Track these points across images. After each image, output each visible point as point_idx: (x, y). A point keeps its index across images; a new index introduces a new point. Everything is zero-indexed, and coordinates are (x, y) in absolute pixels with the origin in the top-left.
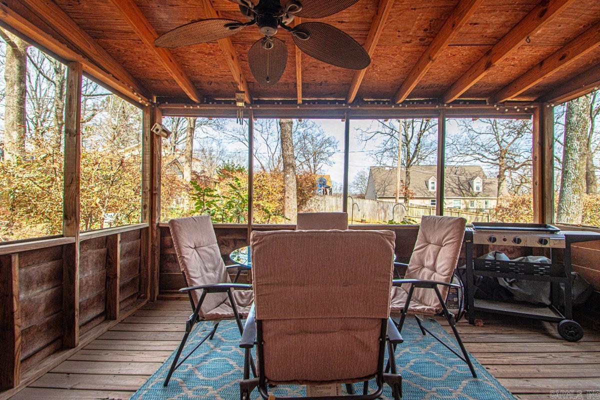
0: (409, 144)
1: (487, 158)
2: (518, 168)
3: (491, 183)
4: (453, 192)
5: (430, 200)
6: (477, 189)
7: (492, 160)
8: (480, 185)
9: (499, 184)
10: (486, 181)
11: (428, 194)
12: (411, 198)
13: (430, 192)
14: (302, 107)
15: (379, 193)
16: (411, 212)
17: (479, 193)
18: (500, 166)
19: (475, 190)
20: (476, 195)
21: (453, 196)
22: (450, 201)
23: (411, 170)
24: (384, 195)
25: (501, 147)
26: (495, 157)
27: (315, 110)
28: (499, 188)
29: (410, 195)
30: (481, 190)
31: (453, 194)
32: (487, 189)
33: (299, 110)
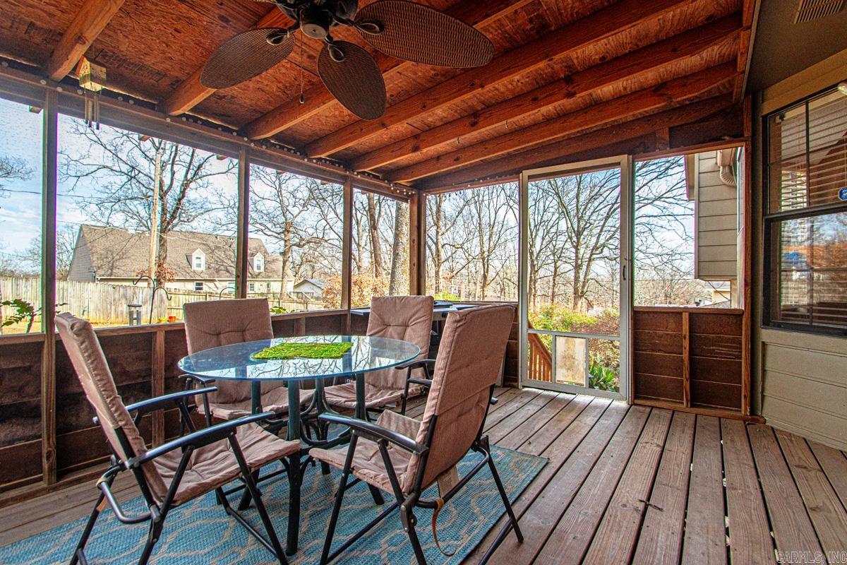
0: (165, 196)
1: (270, 230)
2: (304, 245)
3: (274, 261)
4: (228, 272)
5: (195, 282)
6: (258, 269)
7: (277, 233)
8: (262, 263)
9: (284, 263)
10: (269, 259)
11: (191, 274)
12: (169, 280)
13: (194, 272)
14: (176, 122)
15: (101, 272)
16: (175, 302)
17: (260, 273)
18: (286, 241)
19: (256, 270)
20: (257, 276)
21: (227, 277)
22: (224, 283)
23: (168, 237)
24: (111, 275)
25: (286, 219)
26: (279, 230)
27: (193, 133)
28: (283, 268)
29: (168, 276)
30: (262, 268)
31: (228, 274)
32: (269, 268)
33: (168, 126)
